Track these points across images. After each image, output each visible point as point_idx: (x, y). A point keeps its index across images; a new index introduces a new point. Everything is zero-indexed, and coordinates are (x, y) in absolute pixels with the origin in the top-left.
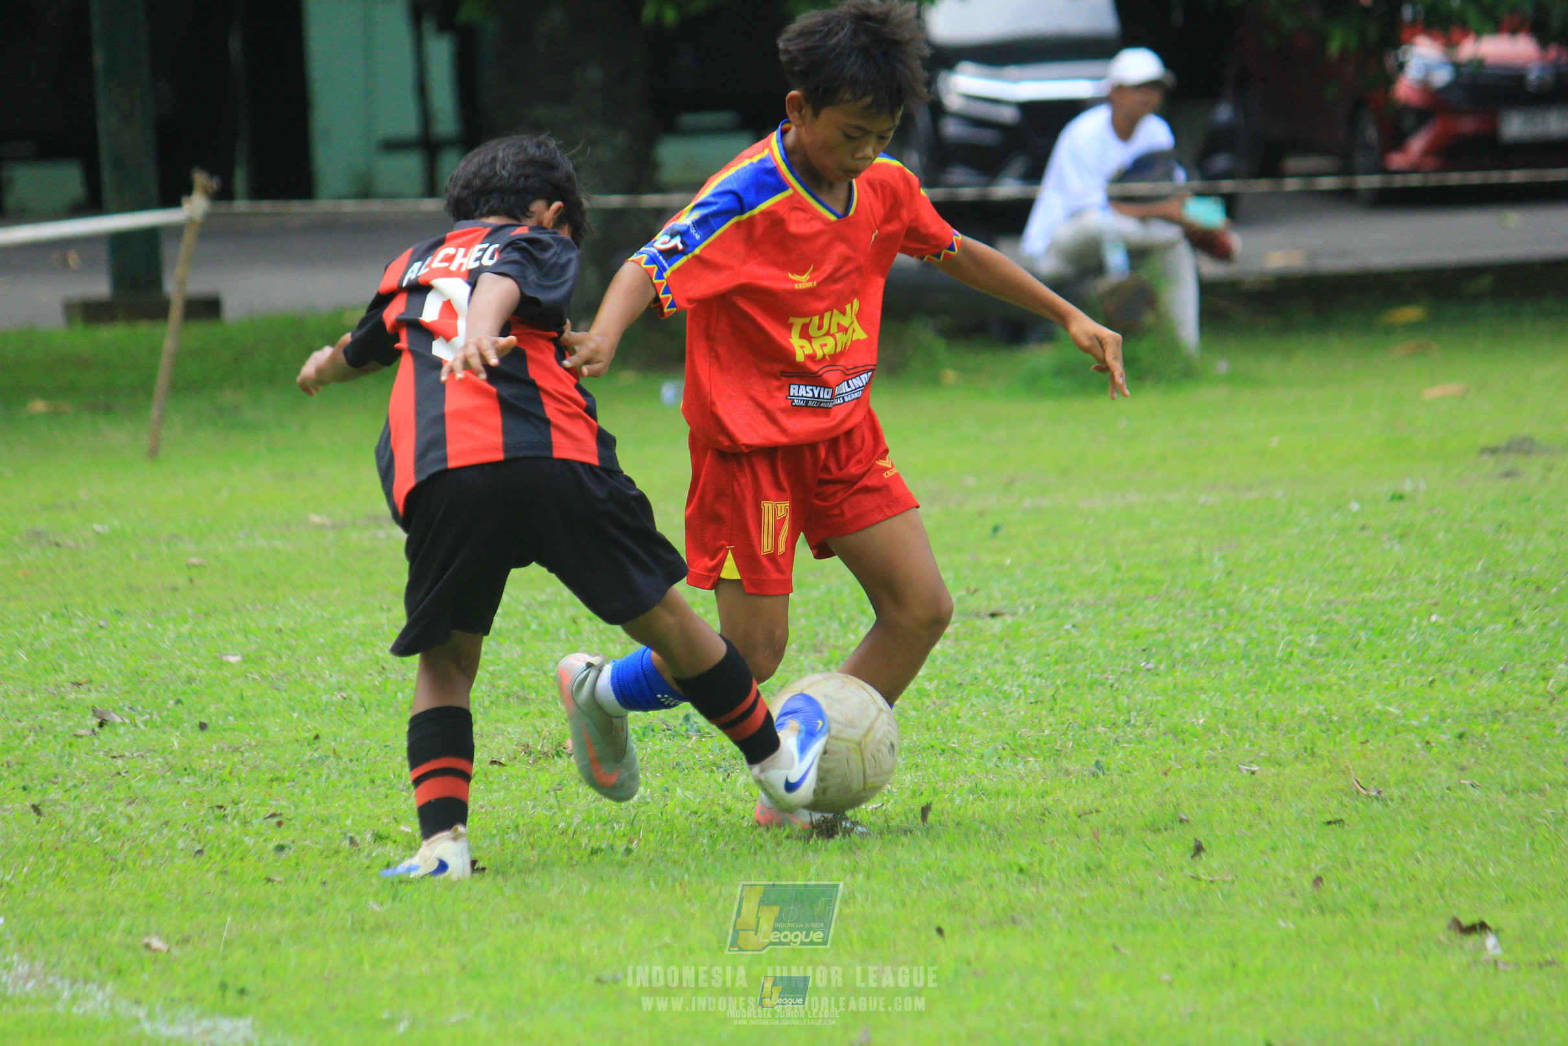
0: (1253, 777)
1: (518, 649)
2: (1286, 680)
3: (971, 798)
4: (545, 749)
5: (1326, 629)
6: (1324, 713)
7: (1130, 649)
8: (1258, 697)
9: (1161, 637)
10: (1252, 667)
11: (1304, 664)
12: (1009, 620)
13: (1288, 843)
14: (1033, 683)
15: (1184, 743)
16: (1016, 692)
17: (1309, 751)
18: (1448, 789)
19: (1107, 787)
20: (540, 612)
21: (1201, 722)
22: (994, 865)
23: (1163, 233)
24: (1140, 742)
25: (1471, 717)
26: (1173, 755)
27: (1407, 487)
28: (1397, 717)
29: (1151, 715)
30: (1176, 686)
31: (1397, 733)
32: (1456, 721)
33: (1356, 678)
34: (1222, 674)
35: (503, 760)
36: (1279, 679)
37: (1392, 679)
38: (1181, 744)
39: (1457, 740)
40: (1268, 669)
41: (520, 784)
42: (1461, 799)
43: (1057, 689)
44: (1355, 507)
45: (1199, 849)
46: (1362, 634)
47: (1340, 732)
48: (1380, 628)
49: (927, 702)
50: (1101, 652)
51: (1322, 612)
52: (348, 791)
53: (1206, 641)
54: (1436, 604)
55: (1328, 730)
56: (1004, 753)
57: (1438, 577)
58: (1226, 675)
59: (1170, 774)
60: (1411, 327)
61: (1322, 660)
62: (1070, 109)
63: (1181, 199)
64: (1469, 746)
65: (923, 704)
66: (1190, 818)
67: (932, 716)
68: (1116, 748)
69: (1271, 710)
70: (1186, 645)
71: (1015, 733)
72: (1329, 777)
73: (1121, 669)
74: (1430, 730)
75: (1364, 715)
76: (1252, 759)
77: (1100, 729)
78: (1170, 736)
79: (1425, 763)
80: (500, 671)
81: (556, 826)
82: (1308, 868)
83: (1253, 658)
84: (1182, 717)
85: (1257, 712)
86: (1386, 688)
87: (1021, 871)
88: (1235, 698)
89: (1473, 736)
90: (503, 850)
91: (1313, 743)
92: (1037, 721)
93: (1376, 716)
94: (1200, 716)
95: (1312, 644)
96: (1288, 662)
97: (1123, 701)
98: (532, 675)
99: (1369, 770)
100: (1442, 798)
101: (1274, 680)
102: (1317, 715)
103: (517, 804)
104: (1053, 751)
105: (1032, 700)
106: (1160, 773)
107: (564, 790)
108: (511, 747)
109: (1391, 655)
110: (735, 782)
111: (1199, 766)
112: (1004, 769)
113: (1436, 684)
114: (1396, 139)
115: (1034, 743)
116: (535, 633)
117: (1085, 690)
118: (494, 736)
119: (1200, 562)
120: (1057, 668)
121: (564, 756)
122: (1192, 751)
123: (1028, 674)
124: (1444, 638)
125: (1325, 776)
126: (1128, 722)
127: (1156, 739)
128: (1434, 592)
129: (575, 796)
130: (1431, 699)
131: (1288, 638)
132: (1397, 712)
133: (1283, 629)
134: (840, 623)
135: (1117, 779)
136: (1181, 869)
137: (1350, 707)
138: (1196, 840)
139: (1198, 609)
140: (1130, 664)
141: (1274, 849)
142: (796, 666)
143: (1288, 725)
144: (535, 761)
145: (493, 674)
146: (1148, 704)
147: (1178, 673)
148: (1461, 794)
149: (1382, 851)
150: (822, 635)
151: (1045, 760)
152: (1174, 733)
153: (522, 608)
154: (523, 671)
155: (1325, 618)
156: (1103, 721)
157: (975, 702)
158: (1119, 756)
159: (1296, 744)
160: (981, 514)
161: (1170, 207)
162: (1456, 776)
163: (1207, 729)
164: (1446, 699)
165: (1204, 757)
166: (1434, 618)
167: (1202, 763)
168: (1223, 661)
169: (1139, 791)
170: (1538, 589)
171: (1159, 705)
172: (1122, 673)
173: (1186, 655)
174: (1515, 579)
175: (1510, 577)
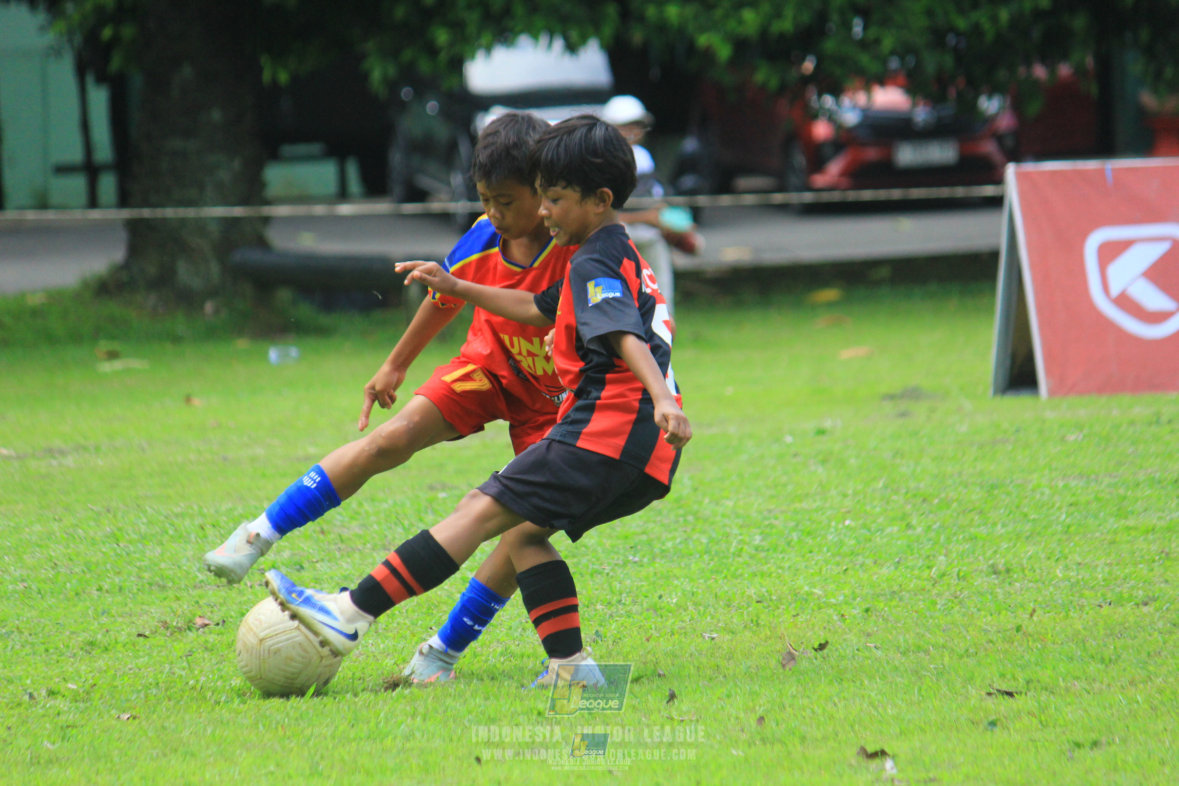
0: (713, 642)
1: (159, 549)
2: (737, 569)
3: (502, 659)
4: (179, 625)
5: (767, 531)
6: (766, 594)
7: (621, 546)
8: (717, 582)
9: (644, 538)
10: (712, 560)
11: (751, 557)
13: (739, 691)
15: (662, 617)
17: (754, 622)
18: (858, 650)
19: (604, 650)
20: (175, 521)
21: (674, 601)
22: (519, 709)
23: (644, 234)
24: (629, 617)
25: (875, 596)
26: (653, 626)
27: (828, 424)
28: (820, 596)
29: (637, 596)
30: (655, 574)
31: (820, 608)
32: (864, 599)
33: (789, 568)
34: (690, 565)
35: (147, 633)
36: (732, 569)
37: (816, 568)
38: (659, 618)
39: (864, 613)
40: (725, 561)
41: (160, 652)
42: (867, 658)
44: (789, 439)
45: (672, 697)
46: (794, 534)
47: (779, 608)
48: (808, 529)
50: (599, 549)
51: (765, 519)
52: (28, 658)
53: (678, 540)
54: (849, 512)
55: (769, 606)
57: (850, 492)
58: (693, 566)
59: (651, 640)
60: (830, 305)
61: (764, 554)
63: (658, 209)
64: (874, 618)
66: (666, 673)
68: (611, 621)
69: (727, 592)
70: (663, 544)
72: (770, 642)
73: (615, 562)
74: (844, 607)
75: (796, 595)
76: (712, 629)
77: (599, 607)
78: (651, 612)
79: (840, 630)
80: (145, 566)
81: (187, 683)
82: (753, 710)
83: (713, 553)
84: (660, 597)
85: (716, 593)
86: (812, 575)
87: (539, 714)
88: (700, 583)
89: (876, 610)
90: (147, 701)
91: (758, 617)
93: (804, 596)
94: (674, 596)
95: (757, 542)
96: (740, 556)
97: (616, 585)
98: (170, 569)
99: (799, 636)
100: (853, 657)
101: (728, 570)
102: (761, 595)
103: (158, 666)
106: (644, 639)
107: (193, 656)
108: (153, 623)
109: (816, 550)
111: (673, 634)
112: (527, 637)
113: (849, 572)
114: (818, 164)
116: (172, 537)
117: (588, 577)
118: (140, 615)
121: (194, 630)
122: (668, 623)
124: (855, 538)
125: (766, 641)
126: (620, 601)
127: (641, 614)
128: (848, 503)
129: (201, 660)
130: (845, 583)
131: (739, 538)
132: (820, 593)
134: (404, 528)
135: (612, 644)
136: (660, 712)
137: (785, 590)
138: (670, 690)
140: (621, 558)
141: (728, 696)
142: (370, 561)
143: (739, 603)
144: (172, 634)
145: (140, 568)
146: (635, 588)
147: (657, 565)
148: (867, 654)
149: (808, 697)
150: (390, 537)
152: (654, 610)
153: (162, 518)
154: (163, 565)
155: (767, 523)
156: (601, 601)
158: (613, 627)
159: (745, 617)
161: (649, 216)
162: (863, 640)
163: (679, 606)
164: (856, 583)
165: (676, 628)
166: (847, 522)
167: (675, 632)
168: (691, 555)
169: (628, 653)
170: (924, 500)
171: (643, 589)
172: (616, 565)
173: (663, 551)
174: (907, 493)
175: (903, 491)
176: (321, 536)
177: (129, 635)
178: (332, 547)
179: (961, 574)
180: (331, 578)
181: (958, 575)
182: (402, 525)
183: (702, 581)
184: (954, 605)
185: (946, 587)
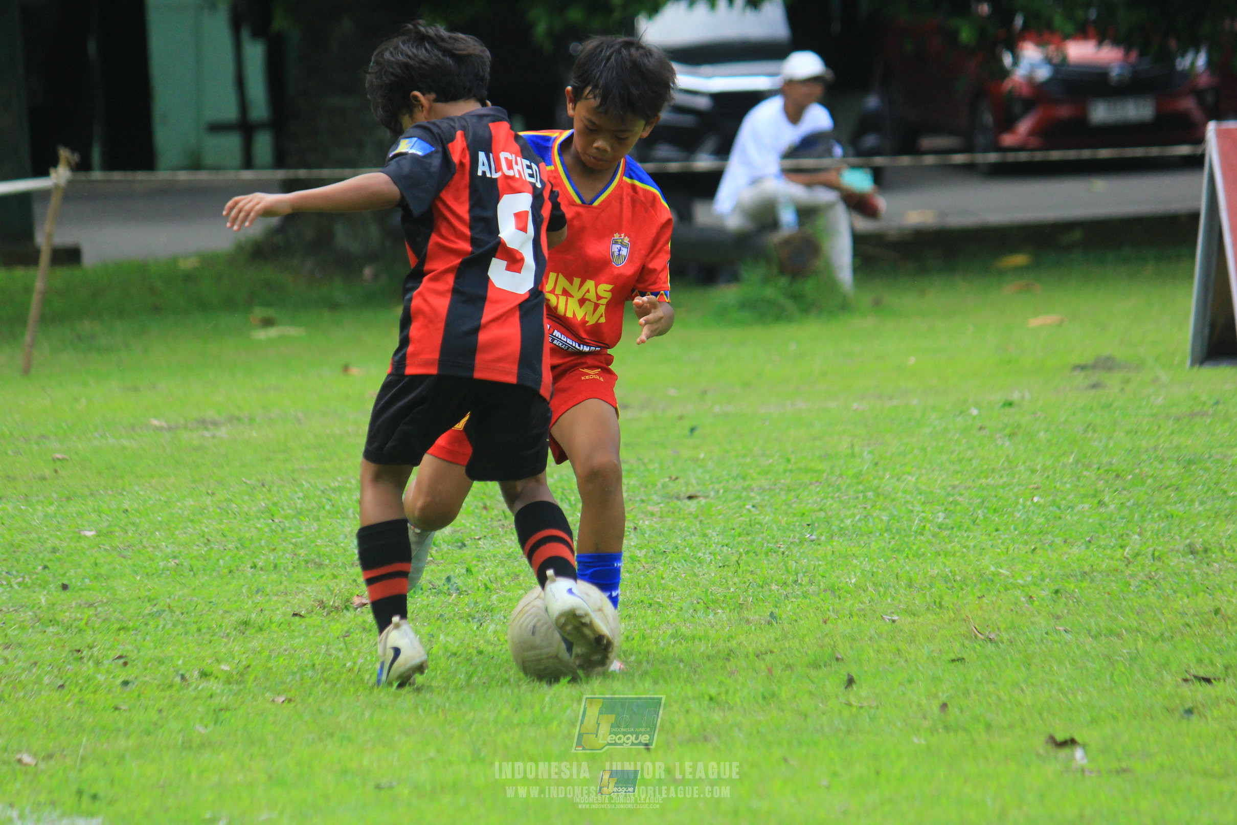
0: (894, 625)
1: (315, 525)
2: (920, 548)
3: (672, 642)
4: (336, 604)
5: (952, 508)
6: (950, 574)
7: (797, 524)
8: (898, 562)
9: (822, 515)
10: (893, 538)
11: (934, 536)
12: (703, 501)
13: (921, 677)
14: (721, 551)
15: (840, 598)
16: (708, 558)
17: (937, 604)
18: (1047, 633)
19: (779, 633)
20: (332, 496)
21: (853, 581)
22: (690, 694)
23: (824, 196)
24: (805, 597)
25: (1065, 577)
26: (831, 608)
27: (1015, 396)
28: (1007, 577)
29: (814, 576)
30: (833, 552)
31: (1006, 589)
32: (1053, 580)
33: (974, 546)
34: (869, 543)
35: (303, 613)
36: (914, 548)
37: (1003, 547)
38: (837, 599)
39: (1054, 595)
40: (906, 539)
41: (316, 632)
42: (1056, 642)
43: (741, 555)
44: (975, 412)
45: (851, 681)
46: (979, 512)
47: (962, 589)
48: (994, 506)
49: (638, 566)
50: (775, 527)
51: (949, 495)
52: (180, 638)
53: (857, 518)
54: (1037, 488)
55: (953, 587)
56: (698, 606)
57: (1039, 467)
58: (873, 544)
59: (829, 622)
60: (1019, 270)
61: (948, 532)
62: (752, 99)
63: (838, 171)
64: (1064, 600)
65: (635, 567)
66: (845, 657)
67: (642, 577)
68: (786, 601)
69: (908, 572)
70: (842, 521)
71: (707, 590)
72: (954, 625)
73: (791, 540)
74: (1032, 588)
75: (981, 576)
76: (893, 611)
77: (774, 587)
78: (829, 592)
79: (1028, 613)
80: (301, 543)
81: (345, 665)
82: (936, 696)
83: (894, 531)
84: (838, 577)
85: (897, 574)
86: (998, 554)
87: (711, 699)
88: (879, 563)
89: (1066, 592)
90: (302, 684)
91: (941, 597)
92: (724, 581)
93: (990, 577)
94: (853, 576)
95: (940, 520)
96: (922, 535)
97: (792, 564)
98: (326, 546)
99: (985, 619)
100: (1042, 641)
101: (910, 549)
102: (945, 575)
103: (314, 647)
104: (737, 605)
105: (721, 565)
106: (821, 621)
107: (351, 636)
108: (309, 603)
109: (1002, 528)
110: (487, 629)
111: (851, 616)
112: (699, 618)
113: (1038, 551)
114: (1007, 123)
115: (722, 599)
116: (329, 512)
117: (762, 556)
118: (296, 594)
119: (853, 455)
120: (740, 539)
121: (351, 609)
122: (846, 604)
123: (717, 544)
124: (1043, 515)
125: (950, 624)
126: (796, 582)
127: (818, 595)
128: (1036, 478)
129: (359, 641)
130: (1033, 563)
131: (921, 515)
132: (1006, 573)
133: (918, 508)
135: (787, 626)
136: (837, 697)
137: (970, 570)
138: (849, 675)
139: (851, 493)
140: (798, 536)
141: (910, 682)
143: (922, 584)
144: (328, 614)
145: (295, 545)
146: (812, 568)
147: (835, 543)
148: (1056, 637)
149: (994, 683)
151: (730, 611)
152: (832, 590)
153: (319, 493)
154: (319, 542)
155: (951, 499)
156: (776, 581)
157: (676, 567)
158: (788, 609)
159: (928, 598)
160: (681, 418)
161: (831, 177)
162: (1052, 622)
163: (858, 587)
164: (1045, 563)
165: (855, 609)
166: (1036, 499)
167: (854, 614)
168: (871, 533)
169: (804, 636)
170: (1117, 476)
171: (820, 568)
172: (791, 543)
173: (842, 528)
174: (1099, 469)
175: (1096, 466)
176: (484, 512)
177: (284, 615)
178: (495, 524)
179: (1157, 554)
180: (494, 556)
181: (1153, 555)
182: (570, 501)
183: (882, 560)
184: (1148, 587)
185: (1139, 568)
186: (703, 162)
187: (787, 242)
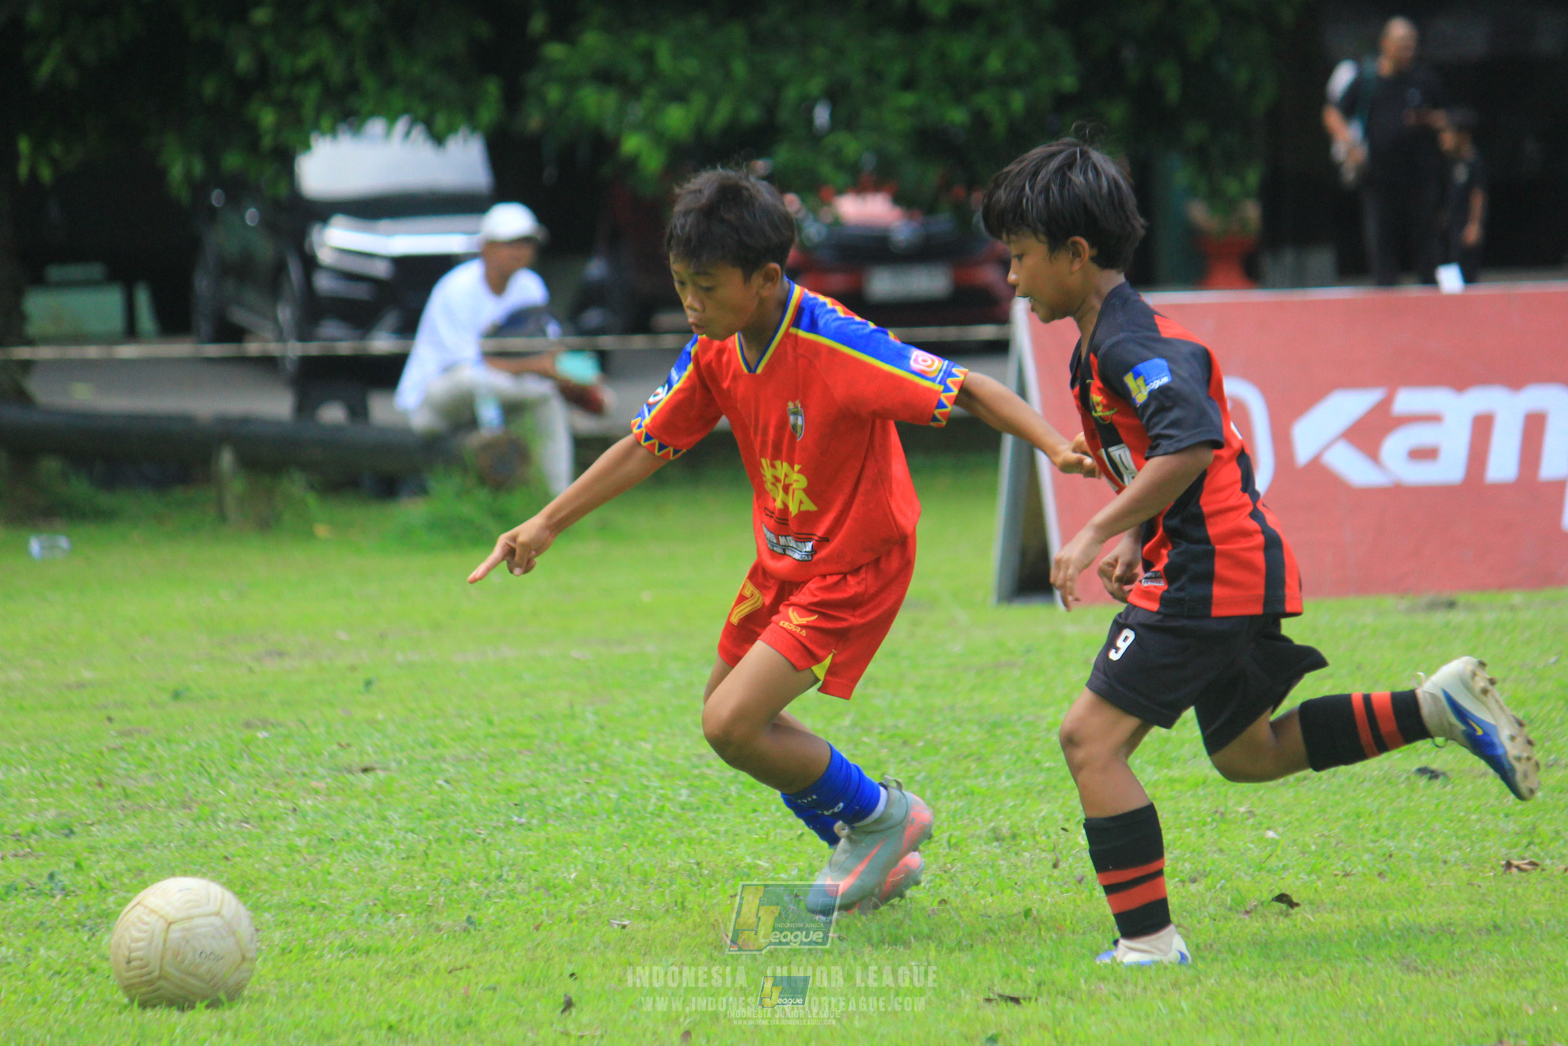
0: (624, 931)
2: (657, 834)
3: (341, 955)
5: (697, 783)
6: (695, 867)
7: (502, 803)
8: (630, 852)
9: (533, 791)
10: (624, 821)
11: (676, 818)
12: (381, 775)
14: (405, 838)
15: (556, 898)
16: (387, 847)
17: (679, 905)
19: (478, 943)
21: (573, 876)
22: (363, 1021)
23: (534, 387)
24: (512, 898)
26: (544, 910)
28: (767, 870)
29: (524, 870)
30: (548, 840)
33: (726, 832)
34: (594, 828)
36: (650, 833)
37: (761, 832)
38: (553, 898)
40: (640, 823)
42: (828, 952)
43: (429, 843)
45: (569, 1004)
46: (732, 788)
47: (710, 886)
49: (298, 858)
50: (473, 807)
51: (694, 767)
53: (578, 795)
55: (699, 883)
56: (375, 909)
58: (598, 829)
59: (541, 928)
61: (692, 814)
62: (443, 264)
63: (553, 355)
65: (293, 860)
67: (303, 873)
68: (488, 903)
69: (643, 865)
70: (559, 800)
71: (386, 889)
72: (699, 931)
73: (494, 824)
75: (734, 869)
76: (623, 913)
77: (472, 884)
78: (542, 890)
82: (676, 1023)
83: (625, 812)
84: (554, 872)
85: (629, 866)
86: (755, 841)
88: (606, 853)
91: (684, 899)
92: (408, 876)
93: (745, 870)
94: (572, 870)
95: (683, 799)
96: (659, 816)
97: (496, 856)
101: (645, 834)
102: (688, 868)
104: (425, 907)
105: (404, 856)
106: (532, 927)
109: (761, 808)
110: (101, 940)
111: (570, 921)
112: (375, 925)
115: (405, 899)
117: (457, 845)
119: (573, 717)
120: (429, 823)
122: (563, 906)
123: (399, 829)
125: (694, 930)
126: (499, 877)
127: (528, 893)
131: (659, 792)
132: (766, 865)
133: (655, 783)
134: (211, 780)
135: (489, 935)
136: (552, 1024)
137: (721, 861)
138: (566, 996)
139: (571, 764)
140: (503, 818)
142: (164, 822)
143: (659, 879)
146: (520, 859)
147: (549, 828)
148: (829, 947)
150: (192, 790)
151: (416, 916)
152: (546, 888)
155: (696, 772)
156: (475, 876)
157: (346, 859)
158: (490, 911)
159: (667, 897)
160: (353, 668)
161: (543, 363)
163: (578, 884)
164: (814, 853)
165: (575, 912)
167: (573, 917)
168: (595, 815)
169: (511, 946)
170: (905, 743)
171: (531, 860)
172: (494, 827)
173: (559, 809)
174: (882, 733)
175: (877, 731)
176: (99, 790)
178: (114, 804)
179: (953, 841)
180: (111, 846)
181: (949, 842)
182: (209, 774)
183: (610, 850)
184: (943, 882)
186: (382, 343)
187: (488, 447)
